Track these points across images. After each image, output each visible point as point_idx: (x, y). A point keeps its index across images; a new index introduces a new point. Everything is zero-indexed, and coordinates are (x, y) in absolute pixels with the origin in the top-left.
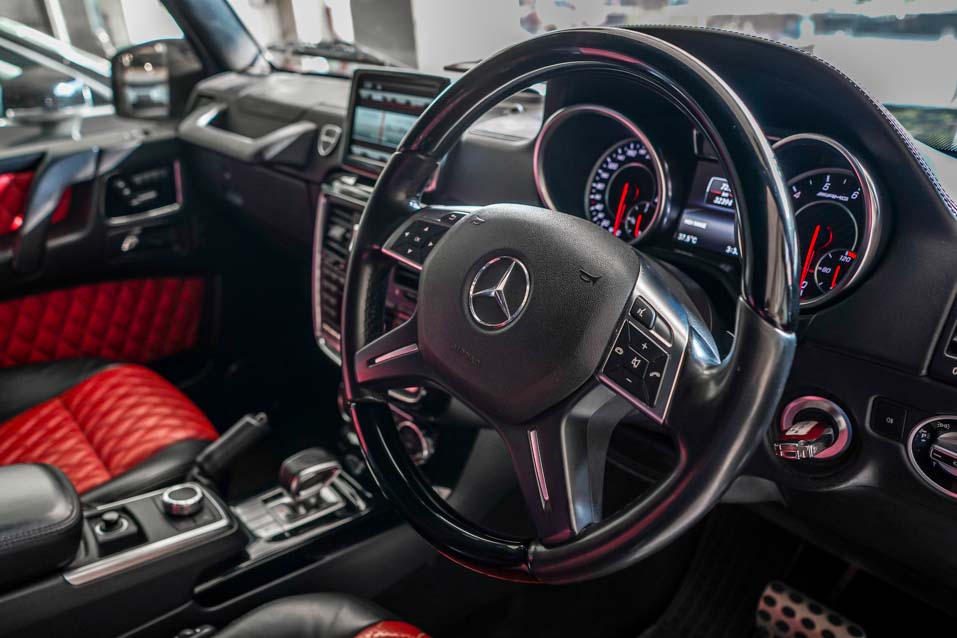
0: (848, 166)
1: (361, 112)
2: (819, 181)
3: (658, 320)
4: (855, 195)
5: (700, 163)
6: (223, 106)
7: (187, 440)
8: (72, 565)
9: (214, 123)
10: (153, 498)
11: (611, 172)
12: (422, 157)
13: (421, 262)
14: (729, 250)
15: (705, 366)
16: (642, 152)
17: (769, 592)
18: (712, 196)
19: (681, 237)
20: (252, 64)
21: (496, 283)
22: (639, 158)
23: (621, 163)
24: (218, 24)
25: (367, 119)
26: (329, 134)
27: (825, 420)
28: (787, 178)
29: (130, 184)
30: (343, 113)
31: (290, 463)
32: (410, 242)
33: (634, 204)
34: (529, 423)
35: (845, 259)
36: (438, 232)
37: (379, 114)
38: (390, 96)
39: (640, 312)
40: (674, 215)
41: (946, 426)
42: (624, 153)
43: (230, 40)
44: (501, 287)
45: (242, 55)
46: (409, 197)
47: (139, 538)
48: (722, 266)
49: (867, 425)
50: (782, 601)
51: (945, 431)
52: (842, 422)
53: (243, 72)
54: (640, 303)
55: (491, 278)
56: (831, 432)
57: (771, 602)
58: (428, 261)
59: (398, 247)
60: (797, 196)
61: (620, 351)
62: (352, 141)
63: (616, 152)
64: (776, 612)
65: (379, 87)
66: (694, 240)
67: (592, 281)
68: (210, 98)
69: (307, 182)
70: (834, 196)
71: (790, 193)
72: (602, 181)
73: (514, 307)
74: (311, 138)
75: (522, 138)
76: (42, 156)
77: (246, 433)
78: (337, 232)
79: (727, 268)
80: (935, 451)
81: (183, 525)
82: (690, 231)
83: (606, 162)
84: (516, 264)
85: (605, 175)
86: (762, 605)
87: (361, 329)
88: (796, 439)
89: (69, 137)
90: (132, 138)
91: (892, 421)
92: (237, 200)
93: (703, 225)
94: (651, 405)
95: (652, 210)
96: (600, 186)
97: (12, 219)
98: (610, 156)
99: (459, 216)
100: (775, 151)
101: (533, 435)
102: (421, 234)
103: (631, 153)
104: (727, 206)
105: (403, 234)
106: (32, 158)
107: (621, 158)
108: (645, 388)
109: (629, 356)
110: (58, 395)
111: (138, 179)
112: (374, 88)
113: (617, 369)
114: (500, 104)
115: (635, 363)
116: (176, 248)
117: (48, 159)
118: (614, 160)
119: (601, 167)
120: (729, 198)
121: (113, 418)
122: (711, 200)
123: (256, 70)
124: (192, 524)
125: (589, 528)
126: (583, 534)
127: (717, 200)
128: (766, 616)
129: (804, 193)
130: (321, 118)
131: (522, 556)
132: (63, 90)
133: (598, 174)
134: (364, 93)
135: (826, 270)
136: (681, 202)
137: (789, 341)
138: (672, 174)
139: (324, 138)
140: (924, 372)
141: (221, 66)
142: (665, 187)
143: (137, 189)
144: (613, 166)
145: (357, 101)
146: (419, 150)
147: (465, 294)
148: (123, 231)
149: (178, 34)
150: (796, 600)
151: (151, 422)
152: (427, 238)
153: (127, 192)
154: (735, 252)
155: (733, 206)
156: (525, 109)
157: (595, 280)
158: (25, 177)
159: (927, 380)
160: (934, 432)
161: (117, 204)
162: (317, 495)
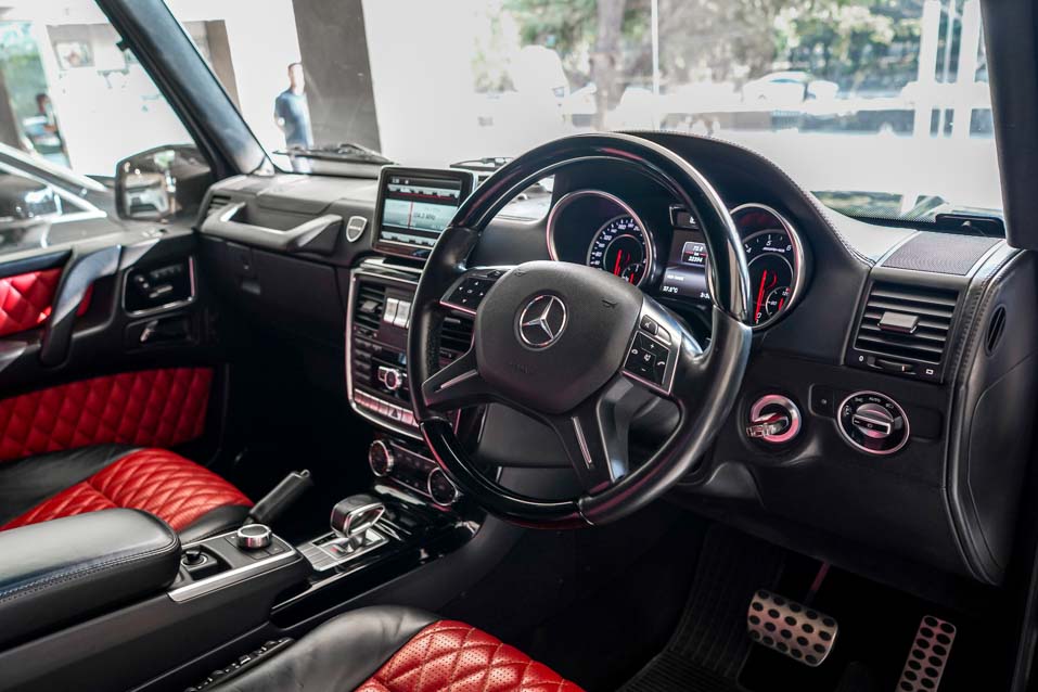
0: (781, 226)
1: (389, 203)
2: (764, 239)
3: (660, 329)
4: (789, 248)
5: (676, 232)
6: (243, 204)
7: (225, 505)
8: (173, 586)
9: (234, 219)
10: (224, 538)
11: (607, 242)
12: (468, 230)
13: (475, 309)
14: (702, 295)
15: (693, 355)
16: (631, 226)
17: (756, 599)
18: (687, 256)
19: (665, 289)
20: (259, 168)
21: (540, 315)
22: (629, 230)
23: (613, 235)
24: (231, 131)
25: (394, 209)
26: (356, 223)
27: (782, 411)
28: (742, 237)
29: (148, 279)
30: (372, 205)
31: (341, 506)
32: (464, 294)
33: (626, 267)
34: (571, 413)
35: (785, 294)
36: (486, 285)
37: (408, 204)
38: (417, 189)
39: (647, 325)
40: (659, 272)
41: (860, 400)
42: (616, 227)
43: (241, 146)
44: (544, 317)
45: (250, 159)
46: (458, 262)
47: (222, 566)
48: (699, 306)
49: (810, 408)
50: (768, 605)
51: (860, 404)
52: (795, 413)
53: (251, 174)
54: (646, 319)
55: (535, 312)
56: (786, 418)
57: (759, 607)
58: (481, 307)
59: (455, 299)
60: (749, 251)
61: (635, 352)
62: (381, 227)
63: (609, 227)
64: (764, 616)
65: (407, 182)
66: (676, 290)
67: (611, 307)
68: (226, 198)
69: (334, 266)
70: (774, 250)
71: (745, 249)
72: (600, 250)
73: (555, 330)
74: (340, 227)
75: (532, 219)
76: (70, 253)
77: (294, 486)
78: (369, 306)
79: (703, 308)
80: (856, 419)
81: (258, 555)
82: (670, 285)
83: (602, 235)
84: (555, 301)
85: (602, 245)
86: (752, 611)
87: (424, 365)
88: (762, 423)
89: (37, 245)
90: (151, 238)
91: (825, 402)
92: (256, 290)
93: (681, 279)
94: (660, 383)
95: (641, 270)
96: (598, 254)
97: (38, 316)
98: (605, 230)
99: (502, 273)
100: (732, 215)
101: (575, 421)
102: (473, 287)
103: (622, 227)
104: (699, 263)
105: (458, 289)
106: (62, 254)
107: (614, 231)
108: (654, 373)
109: (642, 354)
110: (87, 479)
111: (156, 274)
112: (402, 183)
113: (634, 364)
114: (521, 194)
115: (647, 358)
116: (189, 338)
117: (75, 256)
118: (608, 233)
119: (598, 239)
120: (700, 256)
121: (150, 492)
122: (686, 259)
123: (263, 172)
124: (266, 554)
125: (621, 478)
126: (617, 483)
127: (691, 259)
128: (756, 620)
129: (754, 249)
130: (347, 212)
131: (575, 508)
132: (33, 198)
133: (596, 245)
134: (392, 188)
135: (774, 303)
136: (664, 261)
137: (748, 332)
138: (656, 241)
139: (350, 227)
140: (842, 362)
141: (232, 170)
142: (652, 251)
143: (155, 284)
144: (608, 238)
145: (385, 194)
146: (466, 226)
147: (516, 324)
148: (142, 321)
149: (187, 139)
150: (779, 602)
151: (188, 493)
152: (477, 290)
153: (146, 286)
154: (707, 296)
155: (703, 263)
156: (529, 198)
157: (613, 306)
158: (51, 274)
159: (845, 368)
160: (853, 405)
161: (137, 298)
162: (363, 534)
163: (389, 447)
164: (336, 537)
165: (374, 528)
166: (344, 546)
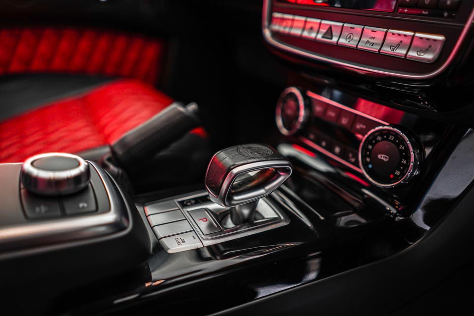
162: (253, 204)
163: (306, 97)
164: (209, 201)
165: (270, 198)
166: (220, 217)
